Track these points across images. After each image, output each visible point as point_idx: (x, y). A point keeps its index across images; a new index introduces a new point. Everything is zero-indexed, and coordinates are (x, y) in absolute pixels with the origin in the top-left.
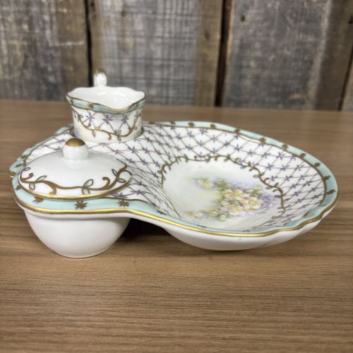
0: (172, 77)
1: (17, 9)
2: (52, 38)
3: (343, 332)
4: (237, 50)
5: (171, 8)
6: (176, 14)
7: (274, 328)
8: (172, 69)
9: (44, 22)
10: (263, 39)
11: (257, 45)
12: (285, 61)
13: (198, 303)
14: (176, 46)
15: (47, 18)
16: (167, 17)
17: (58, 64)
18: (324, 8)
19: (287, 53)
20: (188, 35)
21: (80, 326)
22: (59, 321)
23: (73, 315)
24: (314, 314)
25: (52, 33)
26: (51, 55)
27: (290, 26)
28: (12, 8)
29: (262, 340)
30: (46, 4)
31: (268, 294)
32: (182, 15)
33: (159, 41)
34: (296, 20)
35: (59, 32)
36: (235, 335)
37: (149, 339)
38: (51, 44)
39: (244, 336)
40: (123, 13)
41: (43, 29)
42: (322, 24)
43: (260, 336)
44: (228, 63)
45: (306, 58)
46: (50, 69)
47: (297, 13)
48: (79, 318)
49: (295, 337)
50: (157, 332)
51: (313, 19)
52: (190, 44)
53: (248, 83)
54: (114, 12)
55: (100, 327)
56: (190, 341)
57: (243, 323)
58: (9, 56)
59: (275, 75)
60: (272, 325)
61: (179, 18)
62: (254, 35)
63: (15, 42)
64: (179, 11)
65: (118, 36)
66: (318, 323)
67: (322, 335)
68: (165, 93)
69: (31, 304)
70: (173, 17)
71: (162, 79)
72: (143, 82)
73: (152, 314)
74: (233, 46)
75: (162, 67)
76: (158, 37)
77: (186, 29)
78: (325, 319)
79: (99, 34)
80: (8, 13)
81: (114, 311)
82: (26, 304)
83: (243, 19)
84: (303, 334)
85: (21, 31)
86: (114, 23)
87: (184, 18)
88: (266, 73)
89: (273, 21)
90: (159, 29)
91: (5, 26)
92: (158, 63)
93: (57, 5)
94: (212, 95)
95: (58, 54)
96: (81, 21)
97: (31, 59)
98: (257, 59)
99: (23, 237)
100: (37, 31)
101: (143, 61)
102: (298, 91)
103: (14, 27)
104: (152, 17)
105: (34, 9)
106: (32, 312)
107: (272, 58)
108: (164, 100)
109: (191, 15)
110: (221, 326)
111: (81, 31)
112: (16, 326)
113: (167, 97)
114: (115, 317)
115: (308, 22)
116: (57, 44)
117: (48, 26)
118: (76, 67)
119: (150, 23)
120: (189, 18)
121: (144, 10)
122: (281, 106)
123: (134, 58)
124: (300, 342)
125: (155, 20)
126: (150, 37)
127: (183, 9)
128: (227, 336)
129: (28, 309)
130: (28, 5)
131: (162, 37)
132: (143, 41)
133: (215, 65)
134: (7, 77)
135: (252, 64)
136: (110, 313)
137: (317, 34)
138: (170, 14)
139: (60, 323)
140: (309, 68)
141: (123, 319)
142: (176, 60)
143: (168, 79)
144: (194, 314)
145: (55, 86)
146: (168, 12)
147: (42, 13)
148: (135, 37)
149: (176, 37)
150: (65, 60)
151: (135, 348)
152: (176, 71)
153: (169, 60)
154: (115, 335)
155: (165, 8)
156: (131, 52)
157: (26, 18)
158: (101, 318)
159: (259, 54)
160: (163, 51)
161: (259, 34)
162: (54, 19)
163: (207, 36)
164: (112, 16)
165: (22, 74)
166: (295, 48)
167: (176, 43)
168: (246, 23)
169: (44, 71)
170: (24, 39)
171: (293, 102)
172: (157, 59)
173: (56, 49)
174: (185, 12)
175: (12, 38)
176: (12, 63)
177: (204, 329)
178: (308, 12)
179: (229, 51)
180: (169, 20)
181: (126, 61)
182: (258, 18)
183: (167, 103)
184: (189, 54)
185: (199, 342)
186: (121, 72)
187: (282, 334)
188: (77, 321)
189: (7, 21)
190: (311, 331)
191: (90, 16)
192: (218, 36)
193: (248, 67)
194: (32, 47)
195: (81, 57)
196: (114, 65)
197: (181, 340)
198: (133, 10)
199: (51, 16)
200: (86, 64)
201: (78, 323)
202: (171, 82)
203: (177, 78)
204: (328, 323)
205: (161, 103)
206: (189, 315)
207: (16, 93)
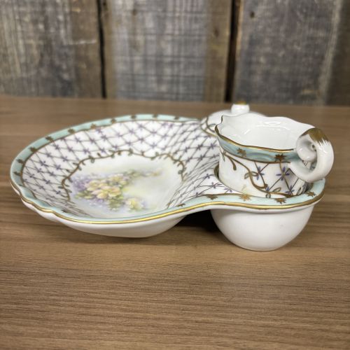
0: (182, 74)
1: (33, 9)
2: (66, 37)
3: (315, 320)
4: (246, 47)
5: (181, 6)
6: (186, 11)
7: (248, 313)
8: (182, 66)
9: (59, 21)
10: (273, 35)
11: (267, 41)
12: (295, 56)
13: (176, 288)
14: (186, 43)
15: (61, 18)
16: (177, 15)
17: (71, 62)
18: (335, 3)
19: (298, 48)
20: (197, 32)
21: (63, 305)
22: (44, 300)
23: (57, 295)
24: (289, 301)
25: (66, 32)
26: (65, 54)
27: (300, 21)
28: (28, 9)
29: (234, 324)
30: (61, 4)
31: (247, 282)
32: (192, 12)
33: (169, 38)
34: (306, 15)
35: (73, 31)
36: (208, 319)
37: (124, 320)
38: (65, 43)
39: (216, 320)
40: (134, 12)
41: (58, 29)
42: (333, 19)
43: (232, 320)
44: (238, 59)
45: (317, 53)
46: (64, 67)
47: (307, 8)
48: (62, 298)
49: (266, 322)
50: (133, 313)
51: (324, 14)
52: (199, 41)
53: (257, 79)
54: (126, 11)
55: (81, 307)
56: (163, 323)
57: (218, 308)
58: (26, 54)
59: (286, 71)
60: (246, 310)
61: (189, 16)
62: (264, 31)
63: (32, 42)
64: (189, 9)
65: (129, 34)
66: (291, 310)
67: (293, 321)
68: (175, 89)
69: (20, 284)
70: (183, 15)
71: (172, 76)
72: (154, 78)
73: (131, 297)
74: (242, 42)
75: (172, 63)
76: (168, 34)
77: (196, 26)
78: (299, 307)
79: (111, 33)
80: (24, 14)
81: (96, 293)
82: (16, 284)
83: (252, 15)
84: (275, 320)
85: (37, 31)
86: (125, 21)
87: (194, 15)
88: (276, 69)
89: (283, 16)
90: (169, 27)
91: (22, 26)
92: (169, 60)
93: (71, 5)
94: (222, 91)
95: (72, 53)
96: (94, 20)
97: (47, 58)
98: (266, 55)
99: (21, 224)
100: (52, 30)
101: (153, 59)
102: (308, 87)
103: (31, 27)
104: (162, 15)
105: (49, 9)
106: (20, 291)
107: (281, 53)
108: (174, 97)
109: (201, 12)
110: (196, 310)
111: (94, 29)
112: (4, 303)
113: (178, 94)
114: (96, 298)
115: (318, 16)
116: (71, 43)
117: (62, 26)
118: (89, 65)
119: (161, 21)
120: (198, 16)
121: (153, 8)
122: (291, 102)
123: (145, 55)
124: (270, 327)
125: (165, 18)
126: (160, 35)
127: (192, 6)
128: (200, 319)
129: (17, 288)
130: (43, 5)
131: (172, 35)
132: (153, 38)
133: (225, 61)
134: (24, 75)
135: (262, 60)
136: (91, 294)
137: (328, 29)
138: (180, 12)
139: (45, 302)
140: (320, 64)
141: (103, 300)
142: (186, 57)
143: (178, 76)
144: (171, 299)
145: (69, 83)
146: (178, 9)
147: (56, 13)
148: (145, 35)
149: (185, 35)
150: (78, 58)
151: (111, 326)
152: (186, 68)
153: (179, 56)
154: (93, 314)
155: (175, 6)
156: (142, 50)
157: (42, 18)
158: (83, 299)
159: (268, 49)
160: (173, 48)
161: (269, 30)
162: (68, 18)
163: (217, 32)
164: (124, 15)
165: (39, 73)
166: (305, 43)
167: (186, 40)
168: (255, 19)
169: (58, 69)
170: (40, 38)
171: (304, 98)
172: (167, 56)
173: (70, 47)
174: (195, 9)
175: (29, 38)
176: (28, 62)
177: (179, 312)
178: (319, 7)
179: (239, 47)
180: (179, 18)
181: (138, 58)
182: (268, 14)
183: (177, 99)
184: (199, 50)
185: (172, 324)
186: (132, 69)
187: (254, 319)
188: (60, 301)
189: (24, 21)
190: (283, 317)
191: (103, 15)
192: (227, 33)
193: (258, 63)
194: (47, 45)
195: (94, 55)
196: (125, 62)
197: (154, 322)
198: (144, 9)
199: (65, 15)
200: (98, 62)
201: (61, 302)
202: (181, 79)
203: (187, 74)
204: (301, 310)
205: (171, 100)
206: (167, 299)
207: (33, 90)
